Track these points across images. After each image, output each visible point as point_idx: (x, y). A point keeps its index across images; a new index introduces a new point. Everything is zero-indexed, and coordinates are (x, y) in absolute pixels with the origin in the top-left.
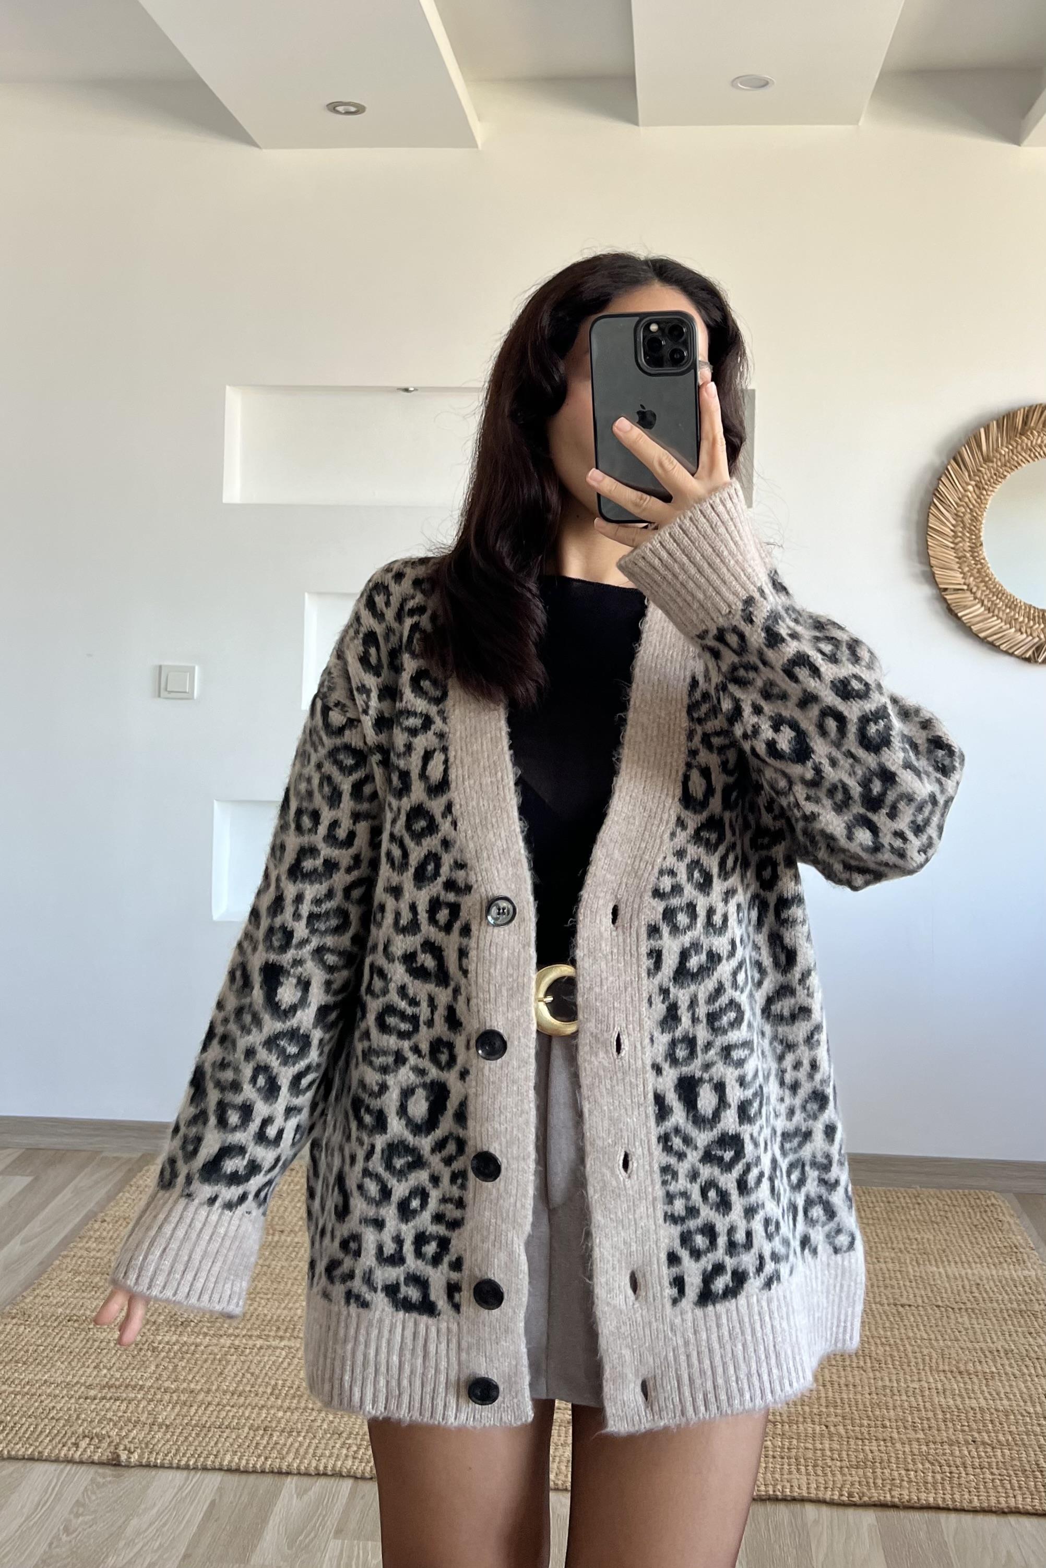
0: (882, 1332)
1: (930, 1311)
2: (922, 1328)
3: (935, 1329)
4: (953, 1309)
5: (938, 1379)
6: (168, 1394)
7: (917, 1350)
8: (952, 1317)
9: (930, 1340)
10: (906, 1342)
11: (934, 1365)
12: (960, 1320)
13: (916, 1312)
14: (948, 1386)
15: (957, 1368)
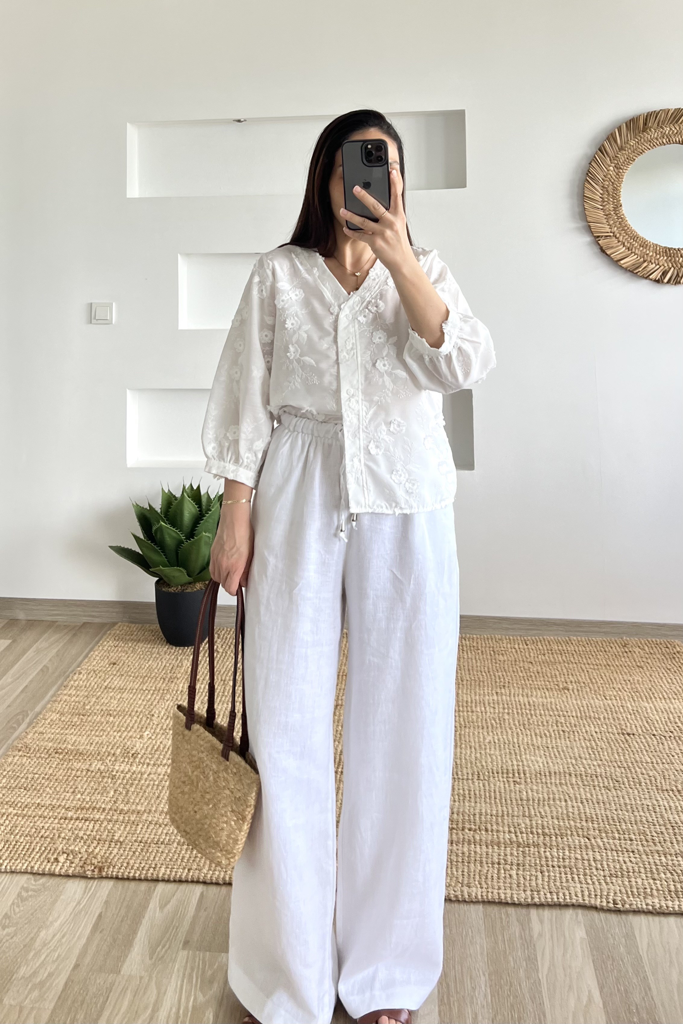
0: (617, 757)
1: (649, 740)
2: (645, 753)
3: (655, 754)
4: (665, 737)
5: (663, 797)
6: (122, 815)
7: (644, 772)
8: (666, 744)
9: (652, 763)
10: (635, 764)
11: (659, 785)
12: (671, 746)
13: (639, 740)
14: (672, 805)
15: (676, 787)
